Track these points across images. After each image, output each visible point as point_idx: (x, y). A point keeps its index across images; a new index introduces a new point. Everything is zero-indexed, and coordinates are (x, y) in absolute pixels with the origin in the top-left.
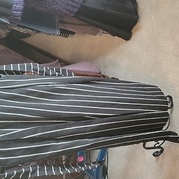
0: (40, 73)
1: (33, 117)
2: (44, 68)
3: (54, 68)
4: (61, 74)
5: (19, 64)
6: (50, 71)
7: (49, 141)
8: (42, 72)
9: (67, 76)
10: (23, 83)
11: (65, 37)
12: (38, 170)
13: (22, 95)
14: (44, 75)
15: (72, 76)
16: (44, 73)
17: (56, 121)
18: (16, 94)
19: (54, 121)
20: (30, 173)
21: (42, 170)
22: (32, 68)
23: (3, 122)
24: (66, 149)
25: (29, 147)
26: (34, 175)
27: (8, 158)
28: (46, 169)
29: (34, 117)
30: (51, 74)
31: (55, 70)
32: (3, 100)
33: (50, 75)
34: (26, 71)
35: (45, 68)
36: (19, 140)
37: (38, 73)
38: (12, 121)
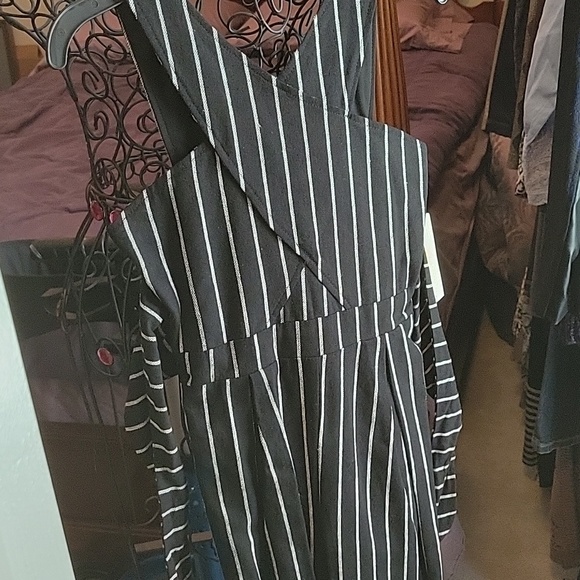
0: (435, 441)
1: (320, 449)
2: (453, 449)
3: (454, 476)
4: (441, 497)
5: (453, 379)
6: (445, 465)
7: (255, 505)
8: (440, 443)
9: (439, 517)
10: (407, 403)
11: (524, 456)
12: (173, 488)
13: (375, 408)
14: (433, 451)
15: (439, 531)
16: (437, 451)
17: (311, 513)
18: (376, 394)
19: (311, 509)
20: (165, 469)
21: (175, 499)
22: (449, 416)
23: (301, 375)
24: (236, 559)
25: (238, 454)
26: (160, 481)
27: (206, 405)
28: (177, 509)
29: (320, 453)
30: (437, 470)
31: (449, 477)
32: (357, 361)
33: (434, 468)
34: (438, 401)
35: (450, 452)
36: (256, 425)
37: (435, 435)
38: (302, 396)
